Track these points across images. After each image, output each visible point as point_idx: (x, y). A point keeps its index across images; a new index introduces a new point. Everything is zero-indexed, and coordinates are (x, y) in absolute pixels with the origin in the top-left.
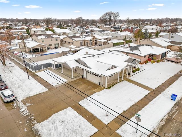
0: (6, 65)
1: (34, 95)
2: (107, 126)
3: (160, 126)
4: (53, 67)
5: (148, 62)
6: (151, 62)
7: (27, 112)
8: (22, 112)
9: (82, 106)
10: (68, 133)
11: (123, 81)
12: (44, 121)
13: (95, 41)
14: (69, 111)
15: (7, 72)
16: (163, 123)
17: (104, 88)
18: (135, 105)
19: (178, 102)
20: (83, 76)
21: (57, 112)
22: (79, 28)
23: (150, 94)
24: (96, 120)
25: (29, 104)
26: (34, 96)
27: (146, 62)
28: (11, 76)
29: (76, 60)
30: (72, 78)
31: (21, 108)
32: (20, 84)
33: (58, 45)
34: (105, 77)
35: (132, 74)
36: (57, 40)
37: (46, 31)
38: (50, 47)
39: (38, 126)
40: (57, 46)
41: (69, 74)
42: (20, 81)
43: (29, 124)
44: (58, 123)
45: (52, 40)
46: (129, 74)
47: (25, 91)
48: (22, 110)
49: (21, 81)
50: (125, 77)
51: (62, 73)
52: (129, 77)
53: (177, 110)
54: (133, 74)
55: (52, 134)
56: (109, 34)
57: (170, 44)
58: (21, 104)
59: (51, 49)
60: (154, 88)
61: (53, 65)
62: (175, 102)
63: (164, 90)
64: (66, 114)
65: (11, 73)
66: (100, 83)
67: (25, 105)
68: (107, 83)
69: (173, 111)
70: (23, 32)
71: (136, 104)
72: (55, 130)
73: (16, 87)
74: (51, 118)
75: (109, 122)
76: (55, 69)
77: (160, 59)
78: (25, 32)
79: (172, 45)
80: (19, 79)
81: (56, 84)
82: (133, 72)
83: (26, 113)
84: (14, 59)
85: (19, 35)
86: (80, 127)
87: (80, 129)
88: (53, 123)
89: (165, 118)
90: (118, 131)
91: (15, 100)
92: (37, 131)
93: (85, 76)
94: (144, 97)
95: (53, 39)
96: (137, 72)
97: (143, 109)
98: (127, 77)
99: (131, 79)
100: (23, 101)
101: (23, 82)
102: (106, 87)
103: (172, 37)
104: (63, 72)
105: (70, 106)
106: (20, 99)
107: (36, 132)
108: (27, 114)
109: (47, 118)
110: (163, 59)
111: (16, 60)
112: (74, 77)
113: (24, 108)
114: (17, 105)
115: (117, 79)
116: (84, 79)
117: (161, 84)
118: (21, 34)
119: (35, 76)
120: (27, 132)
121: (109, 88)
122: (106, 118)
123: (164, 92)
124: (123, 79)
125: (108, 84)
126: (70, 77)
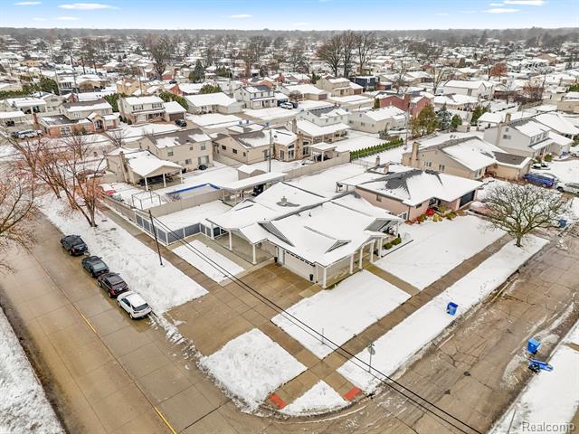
0: (96, 226)
1: (184, 302)
2: (322, 361)
3: (413, 361)
4: (209, 234)
5: (426, 219)
6: (432, 218)
7: (180, 337)
8: (171, 338)
9: (279, 325)
10: (257, 372)
11: (360, 270)
12: (215, 354)
13: (302, 147)
14: (256, 335)
15: (107, 246)
16: (419, 356)
17: (320, 288)
18: (377, 325)
19: (461, 318)
20: (276, 259)
21: (233, 337)
22: (256, 90)
23: (411, 301)
24: (304, 351)
25: (178, 323)
26: (183, 305)
27: (420, 219)
28: (122, 257)
29: (260, 224)
30: (254, 263)
31: (166, 329)
32: (147, 277)
33: (208, 161)
34: (322, 267)
35: (382, 252)
36: (203, 148)
37: (165, 104)
38: (187, 167)
39: (205, 361)
40: (203, 162)
41: (246, 253)
42: (145, 272)
43: (190, 357)
44: (239, 357)
45: (191, 149)
46: (376, 253)
47: (164, 294)
48: (170, 333)
49: (146, 269)
50: (366, 260)
51: (231, 249)
52: (374, 261)
53: (451, 333)
54: (386, 251)
55: (232, 374)
56: (342, 118)
57: (494, 161)
58: (164, 323)
59: (190, 171)
60: (421, 288)
61: (209, 229)
62: (453, 318)
63: (441, 291)
64: (250, 340)
65: (117, 249)
66: (311, 277)
67: (173, 323)
68: (327, 276)
69: (444, 336)
70: (103, 110)
71: (379, 323)
72: (236, 367)
73: (141, 285)
74: (225, 348)
75: (325, 355)
76: (212, 237)
77: (457, 208)
78: (107, 110)
79: (498, 162)
80: (140, 265)
81: (222, 279)
82: (386, 247)
83: (178, 338)
84: (109, 206)
85: (94, 121)
86: (276, 363)
87: (277, 366)
88: (231, 356)
89: (425, 348)
90: (340, 370)
91: (149, 313)
92: (206, 369)
93: (280, 260)
94: (399, 307)
95: (194, 144)
96: (394, 247)
97: (390, 332)
98: (371, 261)
99: (379, 266)
100: (165, 315)
101: (153, 274)
102: (325, 287)
103: (505, 137)
104: (233, 247)
105: (256, 327)
106: (159, 312)
107: (204, 370)
108: (182, 341)
109: (219, 347)
110: (464, 209)
111: (114, 210)
112: (257, 260)
113: (172, 330)
114: (158, 324)
115: (349, 267)
116: (279, 265)
117: (439, 277)
118: (100, 118)
119: (172, 257)
120: (190, 371)
121: (331, 287)
122: (321, 348)
123: (440, 296)
124: (360, 267)
125: (329, 278)
126: (248, 259)
